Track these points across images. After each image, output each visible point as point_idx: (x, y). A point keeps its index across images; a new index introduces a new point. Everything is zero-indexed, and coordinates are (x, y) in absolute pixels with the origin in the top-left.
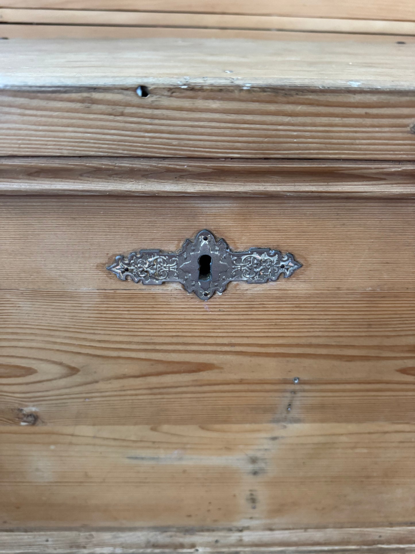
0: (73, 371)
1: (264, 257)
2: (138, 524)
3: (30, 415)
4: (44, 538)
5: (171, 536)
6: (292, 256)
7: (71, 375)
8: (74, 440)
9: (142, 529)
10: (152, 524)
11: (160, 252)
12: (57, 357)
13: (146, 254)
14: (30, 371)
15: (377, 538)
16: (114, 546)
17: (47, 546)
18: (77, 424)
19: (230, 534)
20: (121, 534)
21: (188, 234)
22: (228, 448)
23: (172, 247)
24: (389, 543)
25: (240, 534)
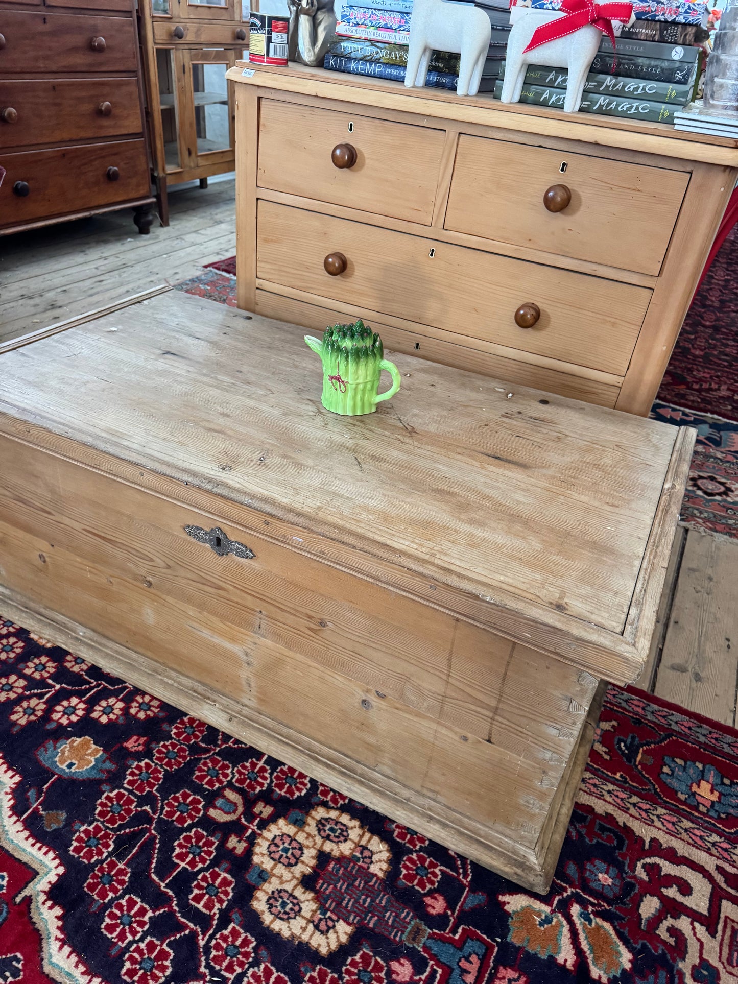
0: (169, 567)
1: (240, 546)
2: (192, 675)
3: (149, 582)
4: (143, 660)
5: (205, 690)
6: (251, 551)
7: (167, 568)
8: (166, 604)
9: (192, 679)
10: (198, 678)
11: (202, 529)
12: (166, 560)
13: (198, 528)
14: (152, 560)
15: (317, 750)
16: (175, 681)
17: (142, 665)
18: (168, 595)
19: (236, 704)
20: (181, 677)
21: (214, 527)
22: (233, 640)
23: (208, 529)
24: (322, 756)
25: (241, 707)
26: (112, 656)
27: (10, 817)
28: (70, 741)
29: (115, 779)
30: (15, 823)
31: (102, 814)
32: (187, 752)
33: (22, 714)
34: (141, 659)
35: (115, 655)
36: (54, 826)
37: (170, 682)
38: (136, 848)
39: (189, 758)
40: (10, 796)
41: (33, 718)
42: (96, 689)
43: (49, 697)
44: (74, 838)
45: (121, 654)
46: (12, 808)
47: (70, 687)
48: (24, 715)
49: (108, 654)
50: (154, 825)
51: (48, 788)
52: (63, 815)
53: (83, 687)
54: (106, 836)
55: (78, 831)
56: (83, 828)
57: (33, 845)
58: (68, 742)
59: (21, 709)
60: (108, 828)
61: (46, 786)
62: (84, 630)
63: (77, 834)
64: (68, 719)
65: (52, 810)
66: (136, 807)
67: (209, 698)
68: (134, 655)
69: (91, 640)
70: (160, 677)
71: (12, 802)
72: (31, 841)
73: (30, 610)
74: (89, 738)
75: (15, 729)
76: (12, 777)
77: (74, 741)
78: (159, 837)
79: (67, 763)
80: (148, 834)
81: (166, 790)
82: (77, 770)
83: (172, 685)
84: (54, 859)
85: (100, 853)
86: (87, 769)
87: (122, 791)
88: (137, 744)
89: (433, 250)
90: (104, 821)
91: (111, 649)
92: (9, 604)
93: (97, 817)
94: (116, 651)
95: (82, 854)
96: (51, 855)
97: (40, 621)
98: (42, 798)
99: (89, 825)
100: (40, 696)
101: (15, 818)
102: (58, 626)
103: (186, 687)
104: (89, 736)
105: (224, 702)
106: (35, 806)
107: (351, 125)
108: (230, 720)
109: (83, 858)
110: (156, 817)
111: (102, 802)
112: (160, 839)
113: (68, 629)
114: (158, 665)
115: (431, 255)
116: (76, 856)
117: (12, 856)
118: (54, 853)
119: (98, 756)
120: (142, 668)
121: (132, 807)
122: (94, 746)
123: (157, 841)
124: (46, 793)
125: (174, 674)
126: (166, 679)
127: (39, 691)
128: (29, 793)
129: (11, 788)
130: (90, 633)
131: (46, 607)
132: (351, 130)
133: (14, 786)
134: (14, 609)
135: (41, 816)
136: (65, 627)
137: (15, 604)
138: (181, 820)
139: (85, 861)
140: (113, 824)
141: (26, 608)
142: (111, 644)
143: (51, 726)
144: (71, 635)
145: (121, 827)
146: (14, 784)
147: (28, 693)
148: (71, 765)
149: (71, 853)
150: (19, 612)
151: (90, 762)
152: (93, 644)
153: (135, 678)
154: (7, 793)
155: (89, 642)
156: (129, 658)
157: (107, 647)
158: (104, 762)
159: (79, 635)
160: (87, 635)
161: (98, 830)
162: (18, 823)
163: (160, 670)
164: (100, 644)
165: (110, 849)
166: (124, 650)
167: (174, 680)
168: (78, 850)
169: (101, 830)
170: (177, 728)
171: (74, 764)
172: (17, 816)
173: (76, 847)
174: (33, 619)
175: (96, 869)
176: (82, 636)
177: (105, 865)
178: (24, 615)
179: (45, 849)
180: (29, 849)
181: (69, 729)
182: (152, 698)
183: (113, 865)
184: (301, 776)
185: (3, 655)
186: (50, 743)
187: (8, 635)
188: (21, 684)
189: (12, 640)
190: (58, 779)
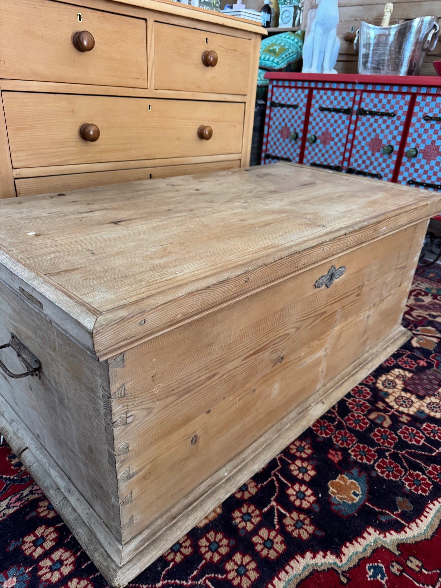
0: (297, 329)
5: (303, 406)
6: (344, 267)
7: (297, 331)
8: (289, 364)
9: (293, 410)
10: (294, 406)
11: (324, 275)
13: (322, 277)
14: (288, 335)
18: (292, 355)
19: (316, 394)
25: (319, 393)
26: (254, 457)
27: (406, 533)
28: (332, 495)
29: (366, 469)
30: (410, 529)
31: (395, 476)
32: (342, 431)
33: (301, 531)
34: (267, 436)
35: (255, 454)
36: (409, 504)
37: (289, 425)
38: (417, 461)
39: (347, 431)
40: (387, 534)
41: (307, 522)
42: (280, 477)
43: (283, 509)
44: (416, 493)
45: (257, 448)
46: (398, 531)
47: (276, 494)
48: (303, 528)
49: (252, 460)
50: (399, 451)
51: (378, 508)
52: (399, 499)
53: (277, 485)
54: (411, 475)
55: (410, 490)
56: (408, 488)
57: (426, 517)
58: (333, 496)
59: (296, 531)
60: (405, 474)
61: (376, 509)
62: (224, 469)
63: (413, 491)
64: (309, 496)
65: (396, 505)
66: (387, 459)
67: (307, 408)
68: (262, 439)
69: (234, 468)
70: (284, 430)
71: (392, 532)
72: (423, 518)
73: (179, 514)
74: (330, 482)
75: (320, 533)
76: (370, 534)
77: (333, 493)
78: (407, 450)
79: (354, 497)
80: (406, 455)
81: (372, 444)
82: (360, 490)
83: (291, 425)
84: (434, 504)
85: (424, 479)
86: (359, 484)
87: (376, 465)
88: (336, 456)
89: (150, 106)
90: (400, 476)
91: (249, 455)
92: (158, 538)
93: (398, 479)
94: (253, 452)
95: (427, 489)
96: (431, 506)
97: (195, 509)
98: (387, 512)
99: (405, 484)
100: (282, 517)
101: (407, 529)
102: (209, 492)
103: (296, 417)
104: (328, 482)
105: (312, 400)
106: (394, 517)
107: (80, 15)
108: (323, 403)
109: (429, 488)
110: (393, 450)
111: (386, 476)
112: (408, 449)
113: (217, 483)
114: (276, 426)
115: (149, 109)
116: (429, 492)
117: (437, 530)
118: (429, 504)
119: (347, 478)
120: (273, 438)
121: (387, 461)
122: (337, 480)
123: (410, 451)
124: (383, 509)
125: (285, 420)
126: (287, 427)
127: (276, 518)
128: (384, 520)
129: (380, 533)
130: (229, 467)
131: (186, 496)
132: (80, 20)
133: (378, 532)
134: (169, 533)
135: (402, 512)
136: (213, 486)
137: (164, 529)
138: (393, 439)
139: (431, 487)
140: (402, 472)
141: (175, 518)
142: (246, 454)
143: (317, 508)
144: (223, 483)
145: (403, 467)
146: (375, 531)
147: (277, 527)
148: (355, 494)
149: (427, 494)
150: (174, 528)
151: (352, 483)
152: (239, 467)
153: (277, 447)
154: (385, 536)
155: (236, 469)
156: (263, 444)
157: (247, 457)
158: (352, 474)
159: (225, 477)
160: (229, 469)
161: (407, 479)
162: (410, 526)
163: (279, 428)
164: (242, 462)
165: (420, 473)
166: (255, 445)
167: (289, 422)
168: (424, 491)
169: (407, 478)
170: (321, 434)
171: (354, 492)
172: (405, 528)
173: (422, 491)
174: (190, 515)
175: (435, 481)
176: (229, 473)
177: (432, 476)
178: (180, 524)
179: (427, 510)
180: (429, 519)
181: (320, 495)
182: (293, 443)
183: (430, 472)
184: (357, 387)
185: (224, 550)
186: (334, 507)
187: (196, 547)
188: (264, 532)
189: (203, 542)
190: (368, 500)
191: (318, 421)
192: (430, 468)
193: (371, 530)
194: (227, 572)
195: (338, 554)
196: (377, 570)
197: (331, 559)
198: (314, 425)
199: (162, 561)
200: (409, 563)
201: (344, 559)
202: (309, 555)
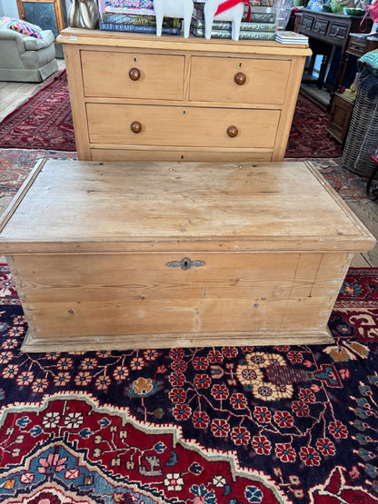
1: (197, 262)
3: (142, 297)
5: (174, 335)
6: (203, 262)
7: (155, 287)
8: (152, 304)
9: (166, 333)
11: (177, 261)
12: (154, 283)
14: (146, 286)
16: (158, 338)
17: (138, 339)
18: (154, 299)
19: (190, 334)
20: (160, 335)
21: (184, 258)
22: (189, 306)
23: (180, 260)
25: (194, 334)
27: (140, 423)
29: (167, 386)
30: (144, 423)
31: (175, 401)
32: (184, 362)
33: (101, 385)
36: (161, 415)
37: (155, 339)
38: (200, 403)
39: (187, 364)
40: (131, 416)
41: (108, 384)
42: (124, 359)
43: (106, 372)
44: (173, 415)
45: (125, 339)
46: (137, 419)
47: (111, 364)
48: (103, 385)
49: (118, 342)
50: (198, 393)
52: (161, 409)
53: (118, 361)
54: (185, 407)
55: (172, 411)
57: (160, 426)
58: (134, 384)
59: (99, 384)
60: (182, 404)
61: (143, 404)
62: (99, 337)
63: (173, 413)
64: (124, 376)
65: (154, 410)
66: (185, 391)
67: (177, 337)
69: (105, 340)
70: (150, 340)
71: (135, 417)
72: (158, 425)
73: (63, 342)
74: (141, 378)
75: (106, 392)
76: (124, 409)
77: (136, 382)
78: (204, 396)
79: (142, 392)
80: (199, 397)
81: (190, 379)
82: (149, 392)
84: (173, 426)
85: (188, 413)
86: (152, 389)
87: (174, 388)
88: (162, 369)
89: (184, 112)
90: (179, 402)
92: (48, 345)
93: (174, 403)
94: (122, 339)
95: (182, 418)
97: (72, 345)
98: (146, 409)
99: (175, 407)
100: (102, 374)
102: (83, 342)
103: (165, 338)
105: (185, 336)
106: (145, 413)
107: (135, 58)
108: (192, 342)
110: (196, 390)
111: (171, 397)
113: (90, 341)
114: (146, 335)
116: (180, 420)
118: (171, 424)
119: (151, 382)
122: (146, 380)
124: (145, 406)
125: (156, 335)
126: (153, 339)
127: (99, 373)
128: (138, 410)
132: (135, 61)
133: (129, 412)
134: (53, 346)
135: (152, 415)
136: (87, 341)
137: (52, 343)
138: (206, 385)
139: (185, 419)
140: (183, 401)
141: (59, 342)
142: (117, 337)
143: (119, 383)
144: (93, 343)
145: (187, 401)
147: (95, 376)
149: (178, 420)
150: (57, 346)
151: (151, 386)
152: (107, 341)
153: (138, 346)
154: (129, 416)
156: (129, 339)
157: (116, 340)
158: (156, 383)
159: (97, 341)
160: (102, 339)
161: (179, 407)
162: (146, 423)
164: (111, 340)
165: (191, 410)
168: (179, 417)
169: (181, 406)
170: (172, 355)
171: (145, 390)
172: (143, 421)
173: (177, 417)
174: (67, 346)
175: (193, 419)
176: (100, 341)
177: (195, 416)
178: (61, 346)
179: (166, 425)
180: (160, 428)
181: (129, 379)
182: (151, 350)
183: (197, 414)
184: (232, 348)
185: (66, 368)
186: (127, 389)
187: (59, 359)
188: (87, 374)
189: (63, 360)
190: (145, 398)
191: (179, 349)
192: (200, 412)
193: (127, 409)
194: (57, 375)
195: (101, 404)
196: (106, 422)
197: (97, 403)
198: (174, 350)
199: (44, 354)
200: (121, 432)
201: (101, 408)
202: (91, 395)
